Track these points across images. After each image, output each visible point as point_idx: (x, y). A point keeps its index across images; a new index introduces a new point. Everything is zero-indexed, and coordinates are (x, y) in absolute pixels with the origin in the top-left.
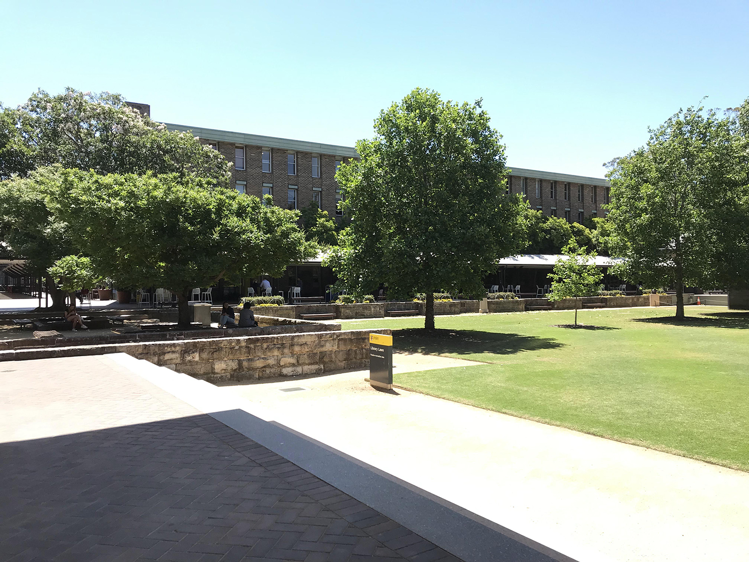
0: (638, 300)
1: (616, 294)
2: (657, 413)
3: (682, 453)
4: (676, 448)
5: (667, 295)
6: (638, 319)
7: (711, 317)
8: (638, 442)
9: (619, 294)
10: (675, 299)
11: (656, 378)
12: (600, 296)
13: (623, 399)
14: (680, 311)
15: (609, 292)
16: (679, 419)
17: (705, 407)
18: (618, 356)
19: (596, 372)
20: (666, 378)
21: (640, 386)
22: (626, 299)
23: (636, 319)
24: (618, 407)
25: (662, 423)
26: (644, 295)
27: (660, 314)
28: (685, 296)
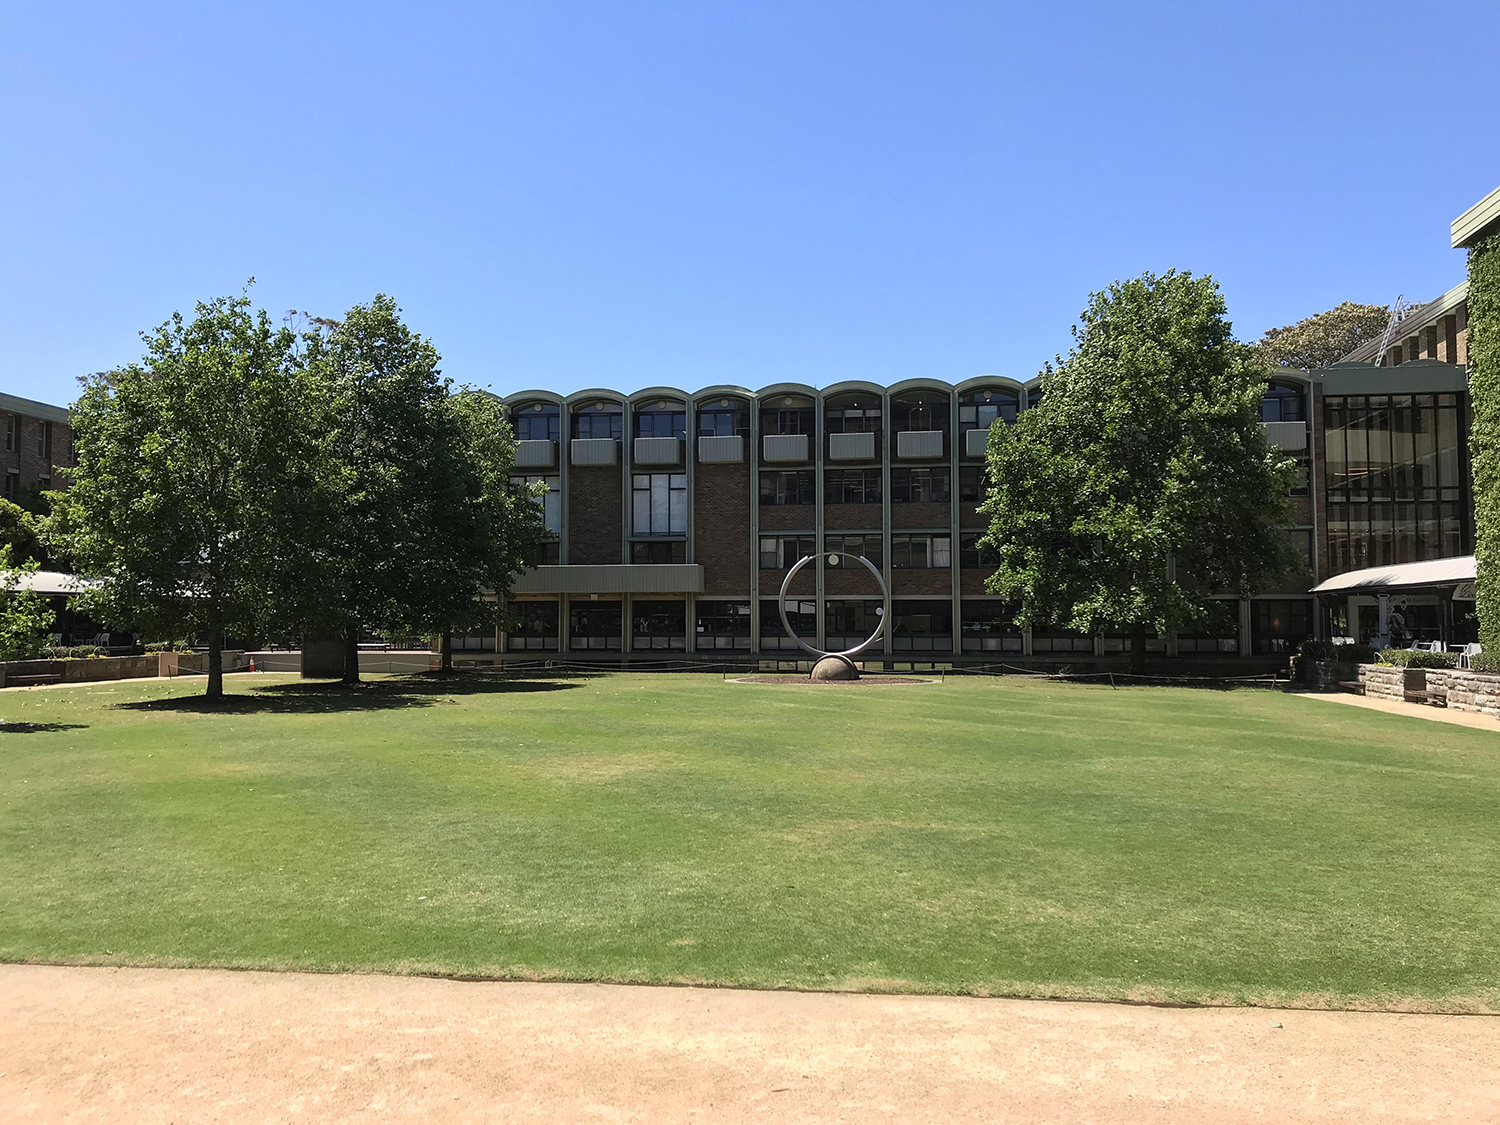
0: (134, 664)
1: (87, 652)
2: (147, 892)
3: (186, 961)
4: (176, 954)
5: (193, 653)
6: (130, 704)
7: (270, 694)
8: (102, 958)
9: (93, 653)
10: (206, 661)
11: (154, 820)
12: (49, 659)
13: (77, 874)
14: (215, 684)
15: (72, 649)
16: (190, 896)
17: (241, 864)
18: (77, 785)
19: (23, 824)
20: (174, 819)
21: (119, 841)
22: (109, 662)
23: (123, 705)
24: (66, 893)
25: (155, 910)
26: (148, 654)
27: (176, 691)
28: (227, 655)
